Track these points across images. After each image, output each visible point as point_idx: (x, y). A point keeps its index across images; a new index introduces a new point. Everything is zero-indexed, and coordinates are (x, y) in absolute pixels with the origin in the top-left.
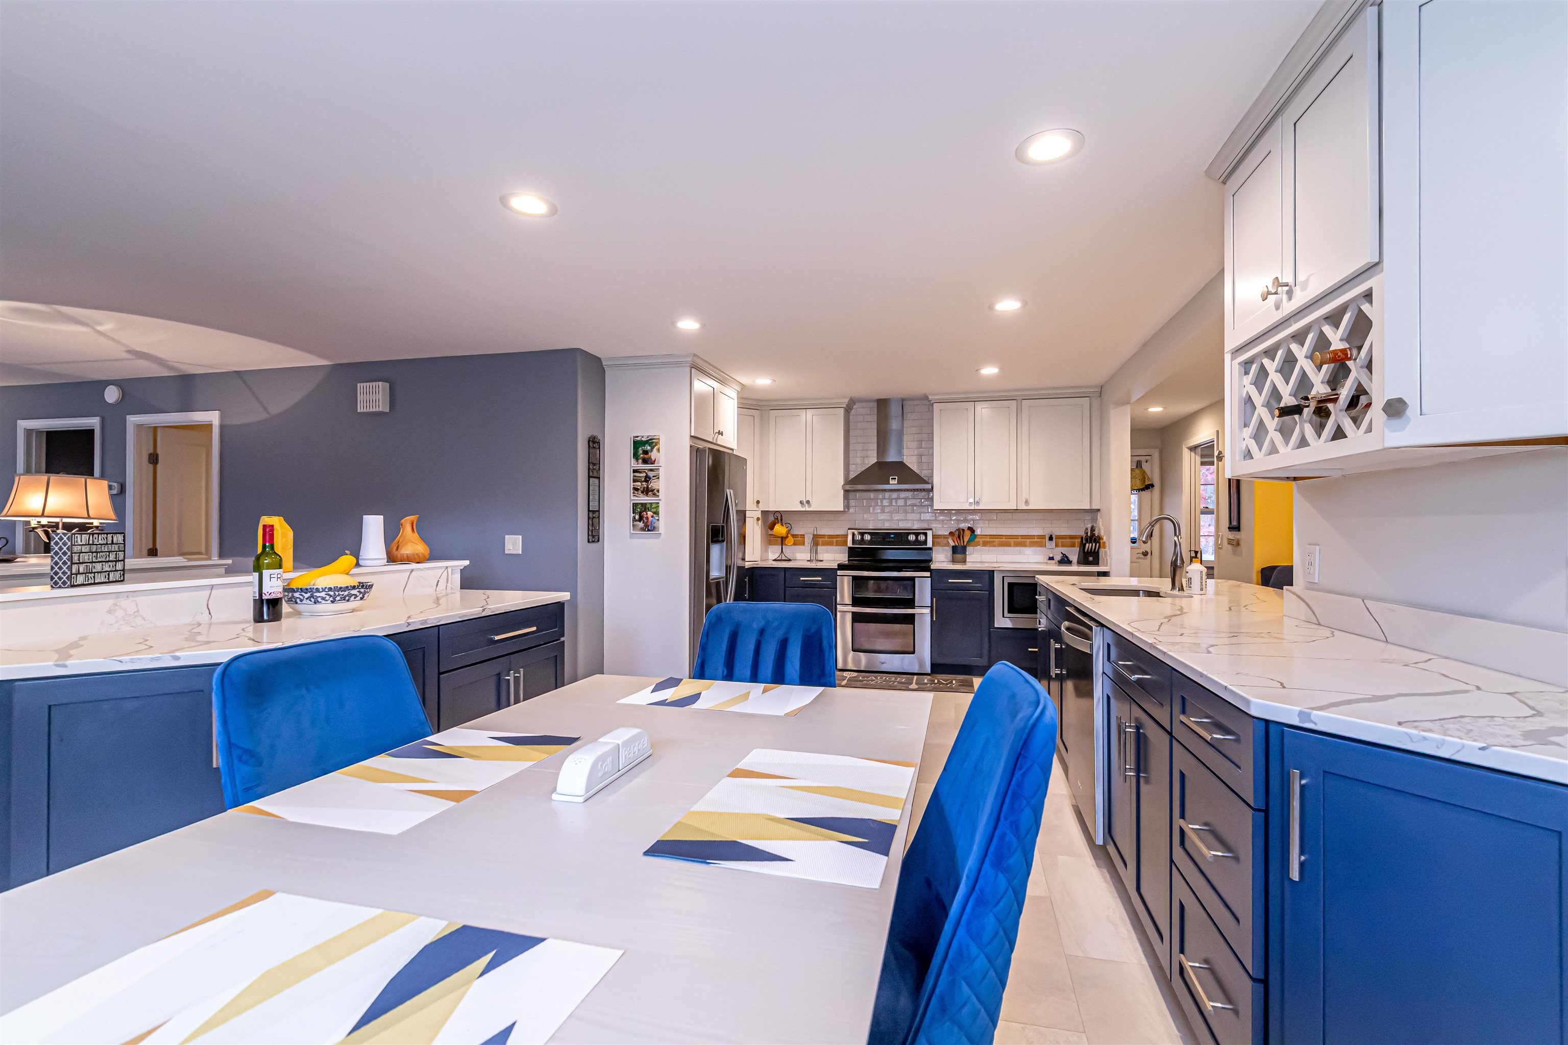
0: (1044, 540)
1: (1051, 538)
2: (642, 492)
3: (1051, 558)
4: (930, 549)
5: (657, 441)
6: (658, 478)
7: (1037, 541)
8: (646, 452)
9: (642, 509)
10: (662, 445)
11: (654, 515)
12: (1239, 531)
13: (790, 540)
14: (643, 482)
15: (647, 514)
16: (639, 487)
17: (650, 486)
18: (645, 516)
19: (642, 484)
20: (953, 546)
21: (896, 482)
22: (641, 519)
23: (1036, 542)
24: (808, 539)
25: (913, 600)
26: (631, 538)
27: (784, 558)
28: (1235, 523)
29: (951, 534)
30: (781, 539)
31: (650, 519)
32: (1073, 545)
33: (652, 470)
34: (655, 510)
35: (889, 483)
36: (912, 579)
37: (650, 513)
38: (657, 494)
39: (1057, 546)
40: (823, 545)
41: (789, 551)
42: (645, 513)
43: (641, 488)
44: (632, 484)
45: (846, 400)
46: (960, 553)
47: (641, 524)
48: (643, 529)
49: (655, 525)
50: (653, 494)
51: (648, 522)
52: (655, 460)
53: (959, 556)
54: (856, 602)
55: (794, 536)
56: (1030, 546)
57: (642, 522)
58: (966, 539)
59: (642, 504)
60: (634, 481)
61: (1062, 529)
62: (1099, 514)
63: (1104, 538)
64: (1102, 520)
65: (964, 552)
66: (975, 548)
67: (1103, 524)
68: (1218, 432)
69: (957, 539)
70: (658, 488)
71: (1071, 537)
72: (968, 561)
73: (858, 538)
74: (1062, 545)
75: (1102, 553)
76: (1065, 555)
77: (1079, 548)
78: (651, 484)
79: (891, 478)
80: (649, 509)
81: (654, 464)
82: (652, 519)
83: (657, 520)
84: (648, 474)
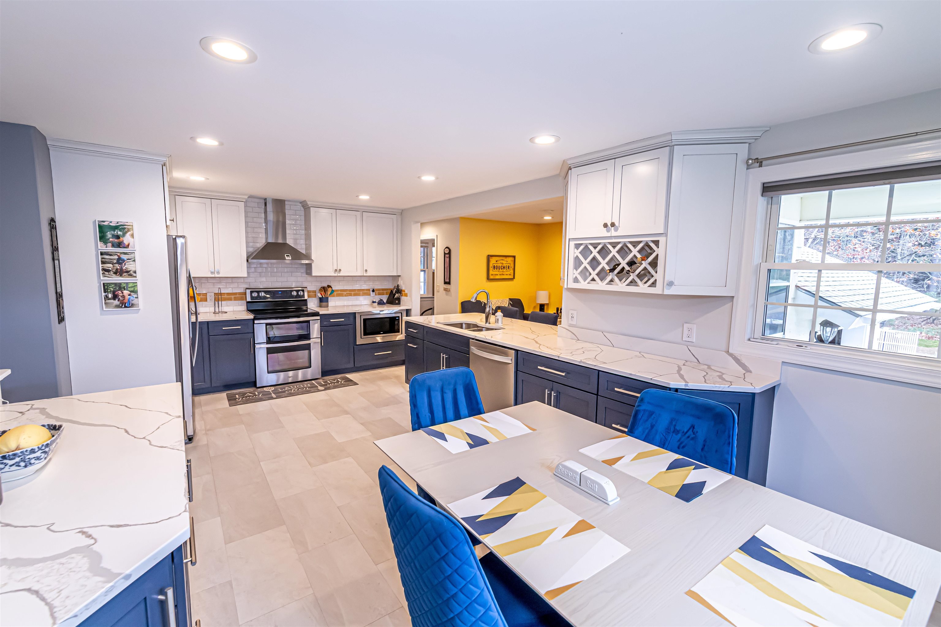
0: (369, 292)
1: (373, 291)
2: (115, 273)
3: (374, 302)
4: (306, 300)
5: (129, 227)
6: (134, 261)
7: (365, 292)
8: (118, 237)
9: (116, 288)
10: (136, 231)
11: (132, 294)
12: (450, 284)
14: (115, 264)
15: (123, 293)
16: (110, 269)
17: (124, 268)
18: (121, 295)
19: (114, 266)
20: (320, 298)
21: (291, 259)
22: (115, 297)
24: (211, 297)
25: (309, 334)
26: (101, 314)
28: (448, 281)
29: (320, 289)
31: (127, 297)
32: (384, 294)
35: (285, 259)
36: (308, 322)
37: (126, 292)
38: (134, 275)
39: (376, 294)
40: (224, 300)
42: (120, 292)
43: (112, 269)
44: (101, 265)
45: (246, 197)
46: (325, 301)
47: (116, 302)
48: (117, 306)
49: (133, 302)
50: (129, 275)
51: (124, 299)
52: (129, 244)
53: (324, 305)
54: (270, 340)
55: (200, 295)
56: (363, 295)
57: (117, 300)
58: (329, 293)
59: (115, 284)
60: (103, 263)
61: (378, 286)
62: (400, 278)
63: (406, 291)
64: (402, 281)
65: (327, 301)
66: (332, 298)
67: (403, 283)
68: (437, 236)
69: (323, 293)
70: (133, 269)
71: (383, 290)
72: (328, 306)
73: (255, 294)
74: (379, 294)
75: (403, 299)
76: (381, 300)
77: (388, 296)
78: (126, 266)
79: (287, 256)
80: (124, 288)
81: (128, 248)
82: (129, 296)
83: (135, 297)
84: (121, 257)
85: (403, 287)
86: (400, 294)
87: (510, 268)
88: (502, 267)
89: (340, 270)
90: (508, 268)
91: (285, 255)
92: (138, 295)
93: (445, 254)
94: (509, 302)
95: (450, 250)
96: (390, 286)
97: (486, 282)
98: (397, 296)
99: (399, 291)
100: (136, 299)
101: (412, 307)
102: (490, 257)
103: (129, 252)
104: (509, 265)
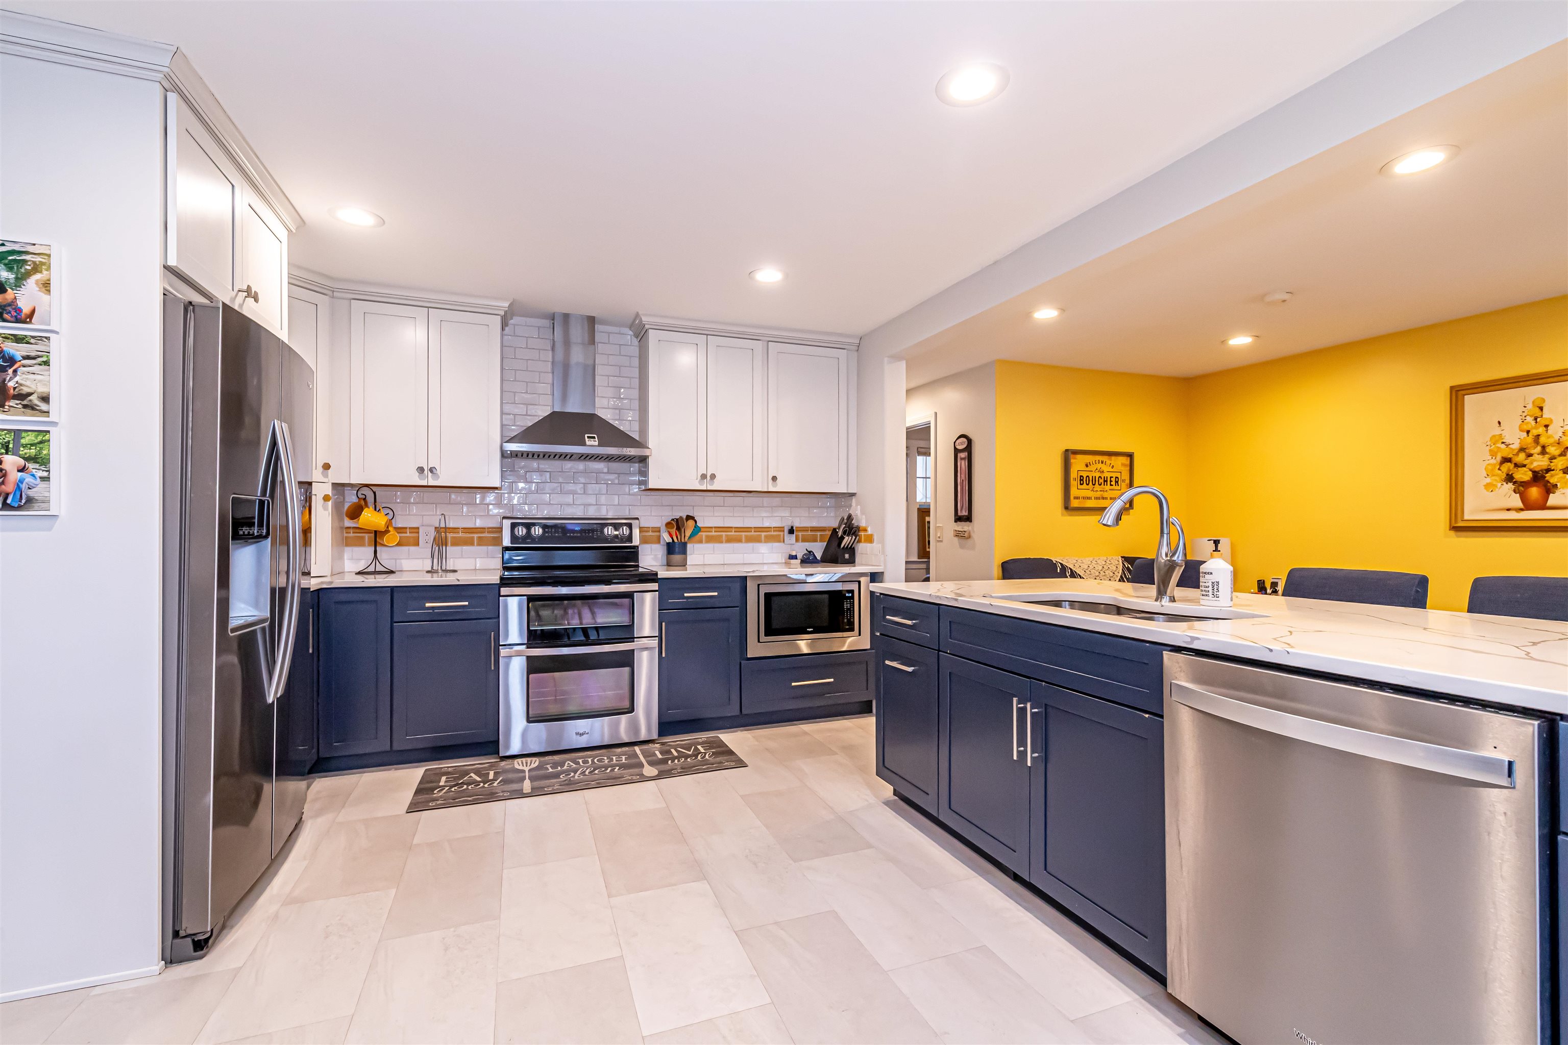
0: (782, 533)
1: (791, 531)
3: (794, 557)
4: (636, 547)
5: (38, 259)
6: (47, 363)
10: (58, 273)
12: (971, 521)
13: (392, 537)
20: (668, 544)
21: (597, 443)
23: (772, 536)
24: (427, 536)
25: (630, 627)
27: (379, 568)
28: (965, 513)
29: (668, 525)
30: (373, 535)
32: (815, 541)
33: (18, 339)
34: (33, 451)
35: (584, 444)
36: (629, 595)
37: (11, 461)
38: (43, 406)
39: (797, 540)
40: (454, 544)
41: (387, 557)
45: (507, 305)
46: (679, 553)
50: (25, 406)
52: (33, 312)
53: (677, 558)
54: (535, 638)
55: (399, 530)
56: (766, 542)
58: (688, 533)
61: (802, 519)
62: (854, 500)
63: (869, 529)
64: (859, 507)
65: (684, 551)
66: (697, 546)
67: (863, 513)
68: (936, 414)
69: (673, 531)
70: (41, 389)
71: (814, 529)
72: (686, 564)
73: (521, 531)
74: (805, 540)
75: (862, 548)
76: (810, 552)
77: (826, 543)
78: (17, 379)
79: (588, 437)
80: (7, 447)
81: (30, 322)
82: (20, 474)
83: (41, 478)
84: (5, 349)
85: (861, 520)
86: (854, 537)
87: (1119, 483)
88: (1102, 481)
89: (713, 476)
90: (1117, 482)
91: (586, 435)
92: (48, 471)
93: (957, 451)
94: (1123, 563)
95: (970, 441)
96: (830, 520)
97: (1063, 515)
98: (847, 540)
99: (851, 529)
100: (43, 485)
101: (885, 566)
102: (1072, 456)
103: (33, 337)
104: (1118, 475)
